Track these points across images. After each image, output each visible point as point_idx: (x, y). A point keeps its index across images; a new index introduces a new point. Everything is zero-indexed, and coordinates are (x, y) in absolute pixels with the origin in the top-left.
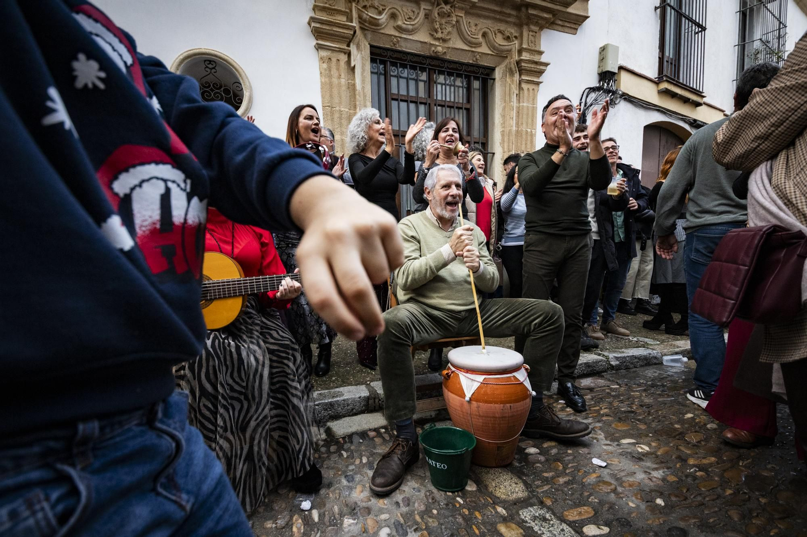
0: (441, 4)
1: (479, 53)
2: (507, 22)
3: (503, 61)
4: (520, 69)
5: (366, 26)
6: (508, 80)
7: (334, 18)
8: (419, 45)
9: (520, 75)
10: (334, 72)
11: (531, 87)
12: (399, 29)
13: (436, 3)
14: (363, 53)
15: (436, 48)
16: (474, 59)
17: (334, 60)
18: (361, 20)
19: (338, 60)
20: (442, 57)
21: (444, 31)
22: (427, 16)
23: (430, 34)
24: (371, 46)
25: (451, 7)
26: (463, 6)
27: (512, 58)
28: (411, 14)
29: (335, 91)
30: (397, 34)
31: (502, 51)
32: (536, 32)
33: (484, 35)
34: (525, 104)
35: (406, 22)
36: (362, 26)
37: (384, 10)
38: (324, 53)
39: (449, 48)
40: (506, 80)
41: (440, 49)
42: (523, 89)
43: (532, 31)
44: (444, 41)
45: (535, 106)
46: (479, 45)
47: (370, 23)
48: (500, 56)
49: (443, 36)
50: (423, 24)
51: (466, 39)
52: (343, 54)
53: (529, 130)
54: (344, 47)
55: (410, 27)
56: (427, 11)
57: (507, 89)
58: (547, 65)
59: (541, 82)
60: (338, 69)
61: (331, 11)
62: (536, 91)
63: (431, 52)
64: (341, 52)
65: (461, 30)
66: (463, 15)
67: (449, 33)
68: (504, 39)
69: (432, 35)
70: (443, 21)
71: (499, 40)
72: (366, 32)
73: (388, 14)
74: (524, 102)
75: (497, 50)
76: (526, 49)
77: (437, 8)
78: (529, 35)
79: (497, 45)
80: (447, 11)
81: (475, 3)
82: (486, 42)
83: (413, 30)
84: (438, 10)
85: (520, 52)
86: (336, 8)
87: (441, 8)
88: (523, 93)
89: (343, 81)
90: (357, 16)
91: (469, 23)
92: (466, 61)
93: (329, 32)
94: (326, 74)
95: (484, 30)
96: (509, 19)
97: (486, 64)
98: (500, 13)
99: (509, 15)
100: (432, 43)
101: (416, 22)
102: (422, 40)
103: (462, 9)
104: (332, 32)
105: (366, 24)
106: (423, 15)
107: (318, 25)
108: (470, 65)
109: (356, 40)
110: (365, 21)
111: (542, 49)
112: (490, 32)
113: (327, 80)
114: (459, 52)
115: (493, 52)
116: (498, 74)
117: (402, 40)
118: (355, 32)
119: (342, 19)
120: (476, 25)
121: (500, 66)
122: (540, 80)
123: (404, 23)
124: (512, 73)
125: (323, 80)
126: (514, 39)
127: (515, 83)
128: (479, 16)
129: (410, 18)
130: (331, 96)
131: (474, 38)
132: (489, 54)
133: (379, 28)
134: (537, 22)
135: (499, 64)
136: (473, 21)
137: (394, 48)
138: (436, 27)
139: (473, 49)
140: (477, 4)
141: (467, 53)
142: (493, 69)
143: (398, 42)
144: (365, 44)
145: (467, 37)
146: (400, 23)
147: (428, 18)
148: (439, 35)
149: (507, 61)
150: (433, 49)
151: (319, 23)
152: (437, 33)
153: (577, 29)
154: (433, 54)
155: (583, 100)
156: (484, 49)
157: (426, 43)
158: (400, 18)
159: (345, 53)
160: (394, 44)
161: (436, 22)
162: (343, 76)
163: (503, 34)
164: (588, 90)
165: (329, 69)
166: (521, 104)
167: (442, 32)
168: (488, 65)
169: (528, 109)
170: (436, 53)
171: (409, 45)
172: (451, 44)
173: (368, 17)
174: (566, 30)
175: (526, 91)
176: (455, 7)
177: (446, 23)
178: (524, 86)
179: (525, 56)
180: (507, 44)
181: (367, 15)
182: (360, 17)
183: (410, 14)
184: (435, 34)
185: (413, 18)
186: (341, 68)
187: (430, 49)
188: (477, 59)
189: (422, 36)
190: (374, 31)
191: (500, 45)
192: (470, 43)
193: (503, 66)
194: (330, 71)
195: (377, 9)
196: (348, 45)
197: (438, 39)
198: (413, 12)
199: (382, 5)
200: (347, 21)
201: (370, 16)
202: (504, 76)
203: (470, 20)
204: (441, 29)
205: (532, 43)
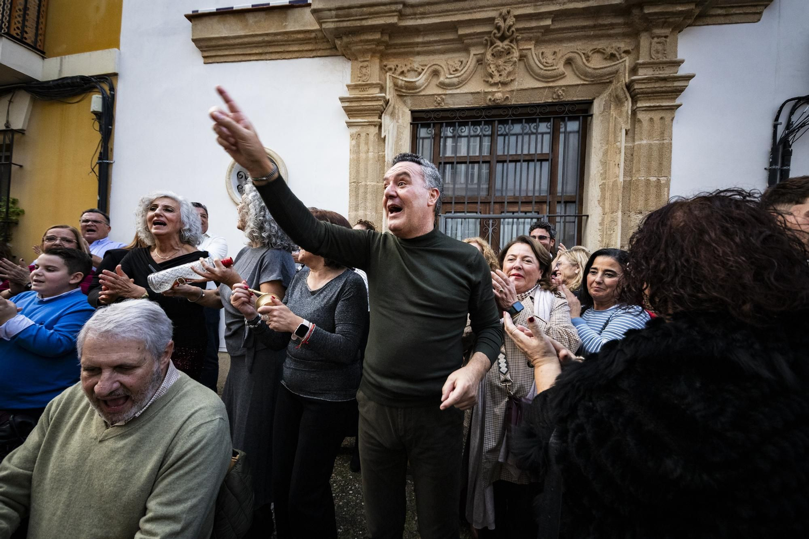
0: (495, 43)
1: (561, 87)
2: (609, 36)
3: (604, 90)
4: (632, 93)
5: (404, 92)
6: (613, 112)
7: (366, 93)
8: (470, 97)
9: (634, 101)
10: (363, 147)
11: (656, 116)
12: (442, 85)
13: (489, 44)
14: (400, 121)
15: (493, 96)
16: (554, 96)
17: (363, 135)
18: (397, 88)
19: (368, 134)
20: (504, 103)
21: (503, 73)
22: (480, 62)
23: (484, 81)
24: (413, 112)
25: (511, 42)
26: (531, 35)
27: (619, 82)
28: (457, 65)
29: (362, 166)
30: (440, 91)
31: (601, 76)
32: (666, 37)
33: (569, 62)
34: (644, 142)
35: (449, 76)
36: (399, 93)
37: (423, 70)
38: (355, 130)
39: (513, 91)
40: (610, 114)
41: (499, 95)
42: (640, 121)
43: (658, 37)
44: (504, 84)
45: (665, 142)
46: (562, 76)
47: (407, 88)
48: (599, 84)
49: (502, 79)
50: (474, 72)
51: (538, 75)
52: (373, 127)
53: (653, 179)
54: (376, 119)
55: (455, 80)
56: (479, 56)
57: (612, 125)
58: (689, 78)
59: (679, 106)
60: (367, 144)
61: (363, 87)
62: (668, 120)
63: (488, 101)
64: (372, 125)
65: (530, 66)
66: (532, 47)
67: (509, 74)
68: (606, 59)
69: (487, 82)
70: (500, 62)
71: (597, 63)
72: (405, 98)
73: (428, 72)
74: (641, 139)
75: (592, 76)
76: (643, 64)
77: (491, 49)
78: (651, 44)
79: (590, 70)
80: (503, 48)
81: (549, 25)
82: (573, 70)
83: (459, 83)
84: (492, 50)
85: (634, 70)
86: (369, 82)
87: (495, 47)
88: (641, 127)
89: (371, 155)
90: (392, 84)
91: (542, 53)
92: (543, 102)
93: (358, 108)
94: (356, 150)
95: (567, 56)
96: (612, 32)
97: (575, 99)
98: (594, 27)
99: (612, 26)
100: (486, 90)
101: (462, 72)
102: (473, 91)
103: (530, 39)
104: (361, 108)
105: (403, 90)
106: (474, 62)
107: (347, 104)
108: (549, 105)
109: (390, 109)
110: (402, 88)
111: (680, 57)
112: (577, 55)
113: (355, 156)
114: (529, 92)
115: (585, 80)
116: (597, 108)
117: (448, 96)
118: (387, 102)
119: (375, 92)
120: (555, 53)
121: (601, 97)
122: (677, 102)
123: (447, 78)
124: (619, 102)
125: (351, 157)
126: (623, 55)
127: (624, 114)
128: (560, 41)
129: (456, 70)
130: (358, 172)
131: (549, 70)
132: (578, 85)
133: (418, 90)
134: (665, 22)
135: (600, 94)
136: (548, 50)
137: (439, 107)
138: (490, 71)
139: (551, 84)
140: (552, 27)
141: (542, 91)
142: (590, 103)
143: (443, 100)
144: (404, 111)
145: (538, 71)
146: (442, 79)
147: (481, 64)
148: (497, 79)
149: (612, 87)
150: (489, 97)
151: (348, 101)
152: (492, 78)
153: (760, 13)
154: (490, 104)
155: (783, 119)
156: (571, 79)
157: (478, 93)
158: (442, 73)
159: (375, 126)
160: (439, 104)
161: (489, 65)
162: (371, 149)
163: (603, 53)
164: (793, 102)
165: (358, 145)
166: (636, 143)
167: (500, 75)
168: (580, 99)
169: (651, 148)
170: (494, 101)
171: (457, 100)
172: (515, 86)
173: (403, 82)
174: (735, 18)
175: (646, 124)
176: (517, 41)
177: (505, 62)
178: (641, 116)
179: (643, 74)
180: (608, 65)
181: (402, 80)
182: (395, 85)
183: (455, 66)
184: (490, 79)
185: (460, 69)
186: (370, 142)
187: (485, 100)
188: (559, 96)
189: (475, 86)
190: (413, 95)
191: (594, 69)
192: (545, 79)
193: (605, 96)
194: (359, 146)
195: (417, 71)
196: (380, 117)
197: (496, 84)
198: (462, 62)
199: (422, 66)
200: (379, 93)
201: (406, 81)
202: (607, 107)
203: (543, 50)
204: (499, 71)
205: (658, 52)
